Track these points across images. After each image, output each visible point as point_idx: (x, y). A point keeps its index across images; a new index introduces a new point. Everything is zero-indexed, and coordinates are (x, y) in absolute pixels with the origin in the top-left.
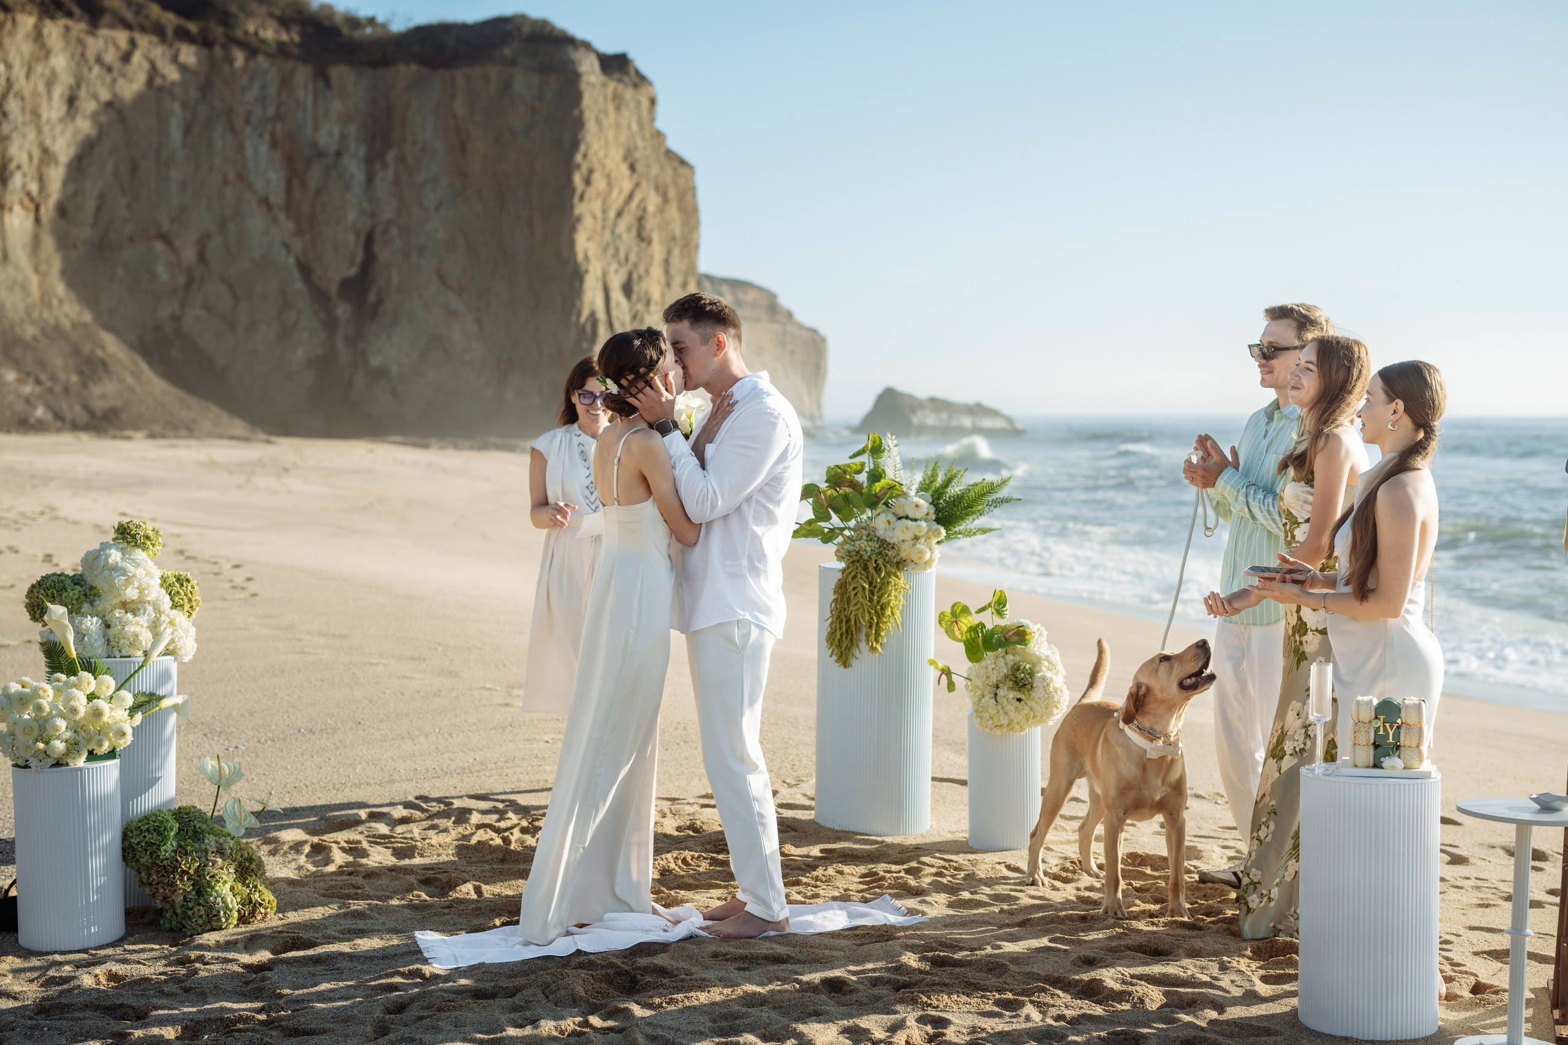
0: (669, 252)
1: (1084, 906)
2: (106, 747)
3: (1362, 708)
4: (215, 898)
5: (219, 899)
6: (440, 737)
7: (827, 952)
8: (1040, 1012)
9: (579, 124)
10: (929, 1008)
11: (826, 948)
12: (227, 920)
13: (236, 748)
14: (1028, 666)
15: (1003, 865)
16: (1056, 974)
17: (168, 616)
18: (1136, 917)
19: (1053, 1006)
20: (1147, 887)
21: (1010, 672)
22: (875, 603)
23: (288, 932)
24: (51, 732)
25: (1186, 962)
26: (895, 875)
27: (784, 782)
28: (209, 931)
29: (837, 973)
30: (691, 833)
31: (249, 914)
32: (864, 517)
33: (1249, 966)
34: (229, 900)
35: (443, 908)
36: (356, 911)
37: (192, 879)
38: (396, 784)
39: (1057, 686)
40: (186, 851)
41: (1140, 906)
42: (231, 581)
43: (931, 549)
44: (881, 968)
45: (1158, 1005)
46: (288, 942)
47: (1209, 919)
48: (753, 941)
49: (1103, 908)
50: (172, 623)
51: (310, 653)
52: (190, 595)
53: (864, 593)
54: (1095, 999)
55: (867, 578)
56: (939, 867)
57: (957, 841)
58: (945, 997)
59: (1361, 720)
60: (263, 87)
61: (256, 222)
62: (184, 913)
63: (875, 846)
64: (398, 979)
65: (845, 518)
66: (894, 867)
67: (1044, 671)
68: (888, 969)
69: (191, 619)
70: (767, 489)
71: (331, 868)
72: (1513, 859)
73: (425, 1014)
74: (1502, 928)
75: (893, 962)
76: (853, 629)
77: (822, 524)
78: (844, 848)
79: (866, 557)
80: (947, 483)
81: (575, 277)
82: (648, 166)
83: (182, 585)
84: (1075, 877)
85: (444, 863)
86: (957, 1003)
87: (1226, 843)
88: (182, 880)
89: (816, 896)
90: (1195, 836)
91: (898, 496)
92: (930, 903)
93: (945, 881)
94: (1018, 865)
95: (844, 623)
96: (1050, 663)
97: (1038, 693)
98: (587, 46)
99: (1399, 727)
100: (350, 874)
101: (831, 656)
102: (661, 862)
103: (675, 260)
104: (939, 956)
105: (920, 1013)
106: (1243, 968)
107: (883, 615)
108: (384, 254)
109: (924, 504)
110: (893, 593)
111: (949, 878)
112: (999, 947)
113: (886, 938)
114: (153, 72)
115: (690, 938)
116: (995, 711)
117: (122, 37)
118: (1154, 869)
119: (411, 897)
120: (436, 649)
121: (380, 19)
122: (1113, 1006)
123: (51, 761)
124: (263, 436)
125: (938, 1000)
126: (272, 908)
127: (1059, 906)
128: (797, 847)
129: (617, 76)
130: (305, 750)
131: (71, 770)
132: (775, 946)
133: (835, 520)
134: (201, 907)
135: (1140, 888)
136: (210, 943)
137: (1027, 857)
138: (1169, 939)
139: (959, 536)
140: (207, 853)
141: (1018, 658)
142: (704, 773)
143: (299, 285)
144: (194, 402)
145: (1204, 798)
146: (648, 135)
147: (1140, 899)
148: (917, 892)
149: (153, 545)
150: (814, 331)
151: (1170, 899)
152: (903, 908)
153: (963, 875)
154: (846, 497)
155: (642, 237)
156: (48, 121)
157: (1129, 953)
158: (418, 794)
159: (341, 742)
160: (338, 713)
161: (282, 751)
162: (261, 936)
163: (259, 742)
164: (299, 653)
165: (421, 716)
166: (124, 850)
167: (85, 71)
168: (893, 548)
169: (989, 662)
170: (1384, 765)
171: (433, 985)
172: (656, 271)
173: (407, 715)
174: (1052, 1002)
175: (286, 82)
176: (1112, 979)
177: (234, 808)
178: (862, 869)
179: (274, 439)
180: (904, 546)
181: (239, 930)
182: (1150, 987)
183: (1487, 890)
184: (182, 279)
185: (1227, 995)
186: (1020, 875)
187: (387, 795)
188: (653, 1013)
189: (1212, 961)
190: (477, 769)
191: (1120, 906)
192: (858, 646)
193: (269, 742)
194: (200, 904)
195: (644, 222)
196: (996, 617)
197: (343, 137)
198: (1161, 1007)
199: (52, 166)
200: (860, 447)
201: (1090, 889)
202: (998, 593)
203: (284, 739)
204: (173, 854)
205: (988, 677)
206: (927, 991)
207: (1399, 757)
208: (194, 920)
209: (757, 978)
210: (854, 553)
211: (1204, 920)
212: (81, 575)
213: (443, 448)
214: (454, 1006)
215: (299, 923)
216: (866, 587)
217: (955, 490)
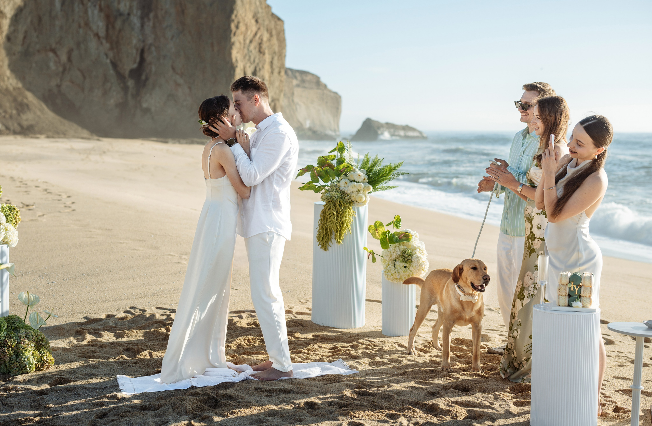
0: (273, 58)
1: (432, 365)
3: (563, 278)
4: (24, 358)
5: (26, 359)
6: (146, 278)
7: (309, 388)
8: (407, 420)
9: (233, 2)
10: (354, 418)
11: (309, 386)
12: (30, 369)
13: (53, 282)
14: (410, 251)
15: (396, 344)
16: (416, 401)
17: (4, 226)
18: (456, 371)
19: (414, 417)
20: (463, 355)
21: (401, 254)
22: (339, 221)
23: (58, 375)
25: (479, 395)
26: (346, 348)
27: (300, 301)
28: (22, 374)
29: (313, 399)
30: (254, 326)
31: (41, 366)
32: (335, 180)
33: (508, 397)
34: (31, 360)
35: (133, 363)
36: (92, 364)
37: (13, 350)
38: (122, 301)
39: (423, 260)
40: (11, 336)
41: (459, 366)
42: (65, 203)
43: (365, 196)
44: (334, 397)
45: (464, 417)
46: (57, 380)
47: (491, 373)
48: (275, 382)
49: (441, 366)
50: (6, 229)
51: (94, 238)
52: (15, 216)
53: (334, 216)
54: (434, 413)
55: (335, 209)
56: (367, 345)
57: (376, 331)
58: (362, 412)
59: (562, 283)
61: (93, 44)
62: (10, 366)
63: (338, 334)
64: (106, 400)
65: (326, 181)
66: (346, 345)
67: (417, 254)
68: (337, 397)
69: (16, 227)
70: (281, 169)
71: (84, 343)
72: (635, 341)
73: (115, 418)
74: (629, 377)
75: (340, 394)
76: (329, 233)
77: (315, 184)
78: (323, 335)
79: (335, 199)
80: (374, 164)
81: (232, 69)
82: (264, 21)
83: (11, 211)
84: (430, 350)
85: (137, 340)
86: (368, 415)
87: (502, 333)
88: (9, 350)
89: (308, 359)
90: (487, 330)
91: (350, 171)
92: (360, 363)
93: (368, 352)
94: (404, 344)
95: (325, 230)
96: (420, 249)
97: (414, 264)
99: (580, 287)
100: (93, 346)
101: (319, 245)
102: (238, 341)
103: (275, 62)
104: (361, 391)
105: (350, 420)
106: (505, 398)
107: (343, 226)
108: (149, 58)
109: (363, 175)
110: (348, 216)
111: (371, 351)
112: (391, 386)
113: (338, 381)
115: (246, 380)
116: (394, 272)
118: (467, 346)
119: (119, 357)
120: (151, 236)
122: (442, 418)
124: (96, 137)
125: (359, 414)
126: (52, 363)
127: (421, 365)
128: (302, 334)
130: (84, 284)
132: (285, 384)
133: (321, 183)
134: (18, 363)
135: (460, 356)
136: (21, 380)
137: (408, 339)
138: (471, 383)
139: (379, 190)
140: (21, 338)
141: (405, 247)
143: (112, 72)
144: (66, 122)
145: (493, 310)
146: (263, 7)
147: (459, 362)
148: (355, 358)
150: (336, 93)
151: (473, 362)
152: (348, 366)
153: (377, 349)
154: (326, 171)
155: (261, 52)
157: (452, 390)
158: (131, 306)
159: (101, 280)
160: (102, 266)
161: (73, 284)
162: (45, 377)
163: (63, 280)
164: (89, 237)
165: (139, 268)
168: (348, 195)
169: (392, 249)
170: (573, 305)
171: (121, 403)
172: (267, 67)
173: (133, 267)
174: (413, 415)
176: (443, 403)
177: (35, 316)
178: (331, 345)
179: (101, 139)
180: (353, 195)
181: (36, 373)
182: (461, 407)
183: (623, 357)
184: (61, 69)
185: (497, 412)
186: (404, 349)
187: (117, 306)
188: (223, 419)
189: (491, 394)
190: (161, 294)
191: (449, 366)
192: (331, 240)
193: (68, 280)
194: (17, 362)
195: (261, 45)
196: (395, 228)
197: (131, 7)
198: (465, 418)
199: (4, 19)
200: (334, 148)
201: (436, 356)
202: (397, 217)
203: (75, 279)
204: (4, 338)
205: (391, 256)
206: (354, 409)
207: (580, 301)
208: (14, 369)
209: (275, 401)
210: (330, 198)
211: (489, 373)
213: (174, 143)
214: (129, 415)
215: (64, 370)
216: (335, 213)
217: (377, 168)
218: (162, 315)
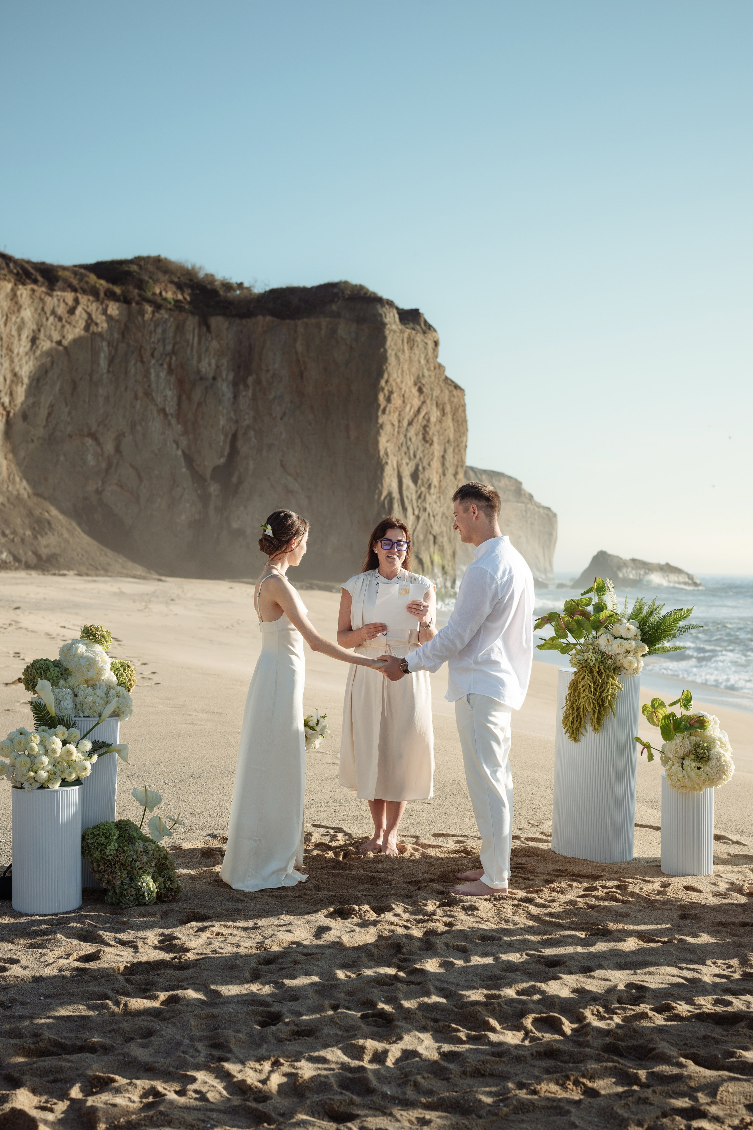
0: (445, 451)
2: (74, 776)
4: (142, 883)
5: (144, 884)
9: (384, 359)
12: (149, 899)
14: (705, 745)
15: (685, 886)
17: (115, 690)
21: (693, 749)
22: (598, 697)
23: (191, 909)
24: (39, 765)
26: (609, 890)
27: (530, 823)
28: (137, 905)
31: (164, 895)
32: (592, 636)
34: (151, 885)
37: (127, 869)
39: (727, 759)
40: (124, 850)
42: (142, 673)
43: (638, 660)
46: (190, 915)
50: (118, 695)
51: (197, 724)
52: (130, 676)
53: (590, 689)
55: (593, 679)
56: (641, 886)
57: (653, 868)
60: (164, 332)
61: (156, 425)
62: (121, 893)
65: (577, 637)
66: (608, 885)
67: (718, 749)
69: (130, 693)
76: (582, 715)
77: (562, 641)
78: (573, 869)
79: (592, 664)
80: (650, 614)
81: (379, 467)
82: (432, 389)
83: (125, 670)
88: (120, 870)
89: (553, 901)
91: (615, 622)
93: (645, 895)
94: (696, 886)
95: (575, 710)
96: (722, 742)
97: (713, 764)
98: (391, 304)
101: (566, 734)
103: (449, 456)
107: (604, 705)
108: (244, 449)
109: (633, 628)
110: (611, 690)
111: (648, 894)
114: (90, 321)
116: (682, 776)
117: (69, 296)
121: (246, 285)
123: (38, 785)
124: (157, 577)
126: (179, 893)
129: (411, 325)
130: (197, 789)
131: (51, 791)
133: (571, 639)
134: (132, 889)
139: (658, 652)
140: (136, 853)
141: (699, 739)
142: (473, 814)
143: (184, 470)
146: (432, 367)
149: (107, 642)
150: (549, 509)
154: (578, 622)
155: (426, 440)
156: (18, 354)
159: (220, 784)
160: (218, 765)
161: (181, 788)
162: (172, 911)
163: (165, 782)
164: (190, 723)
166: (82, 848)
167: (44, 319)
168: (611, 658)
169: (678, 741)
172: (436, 464)
175: (180, 328)
177: (156, 823)
179: (164, 579)
180: (619, 658)
181: (157, 906)
184: (104, 465)
190: (315, 806)
192: (585, 727)
193: (172, 783)
194: (132, 887)
195: (428, 429)
196: (684, 709)
197: (218, 367)
199: (19, 384)
200: (589, 587)
202: (686, 692)
203: (182, 781)
204: (115, 852)
205: (677, 752)
208: (127, 898)
210: (584, 661)
212: (59, 661)
216: (592, 685)
217: (654, 619)
218: (323, 835)
